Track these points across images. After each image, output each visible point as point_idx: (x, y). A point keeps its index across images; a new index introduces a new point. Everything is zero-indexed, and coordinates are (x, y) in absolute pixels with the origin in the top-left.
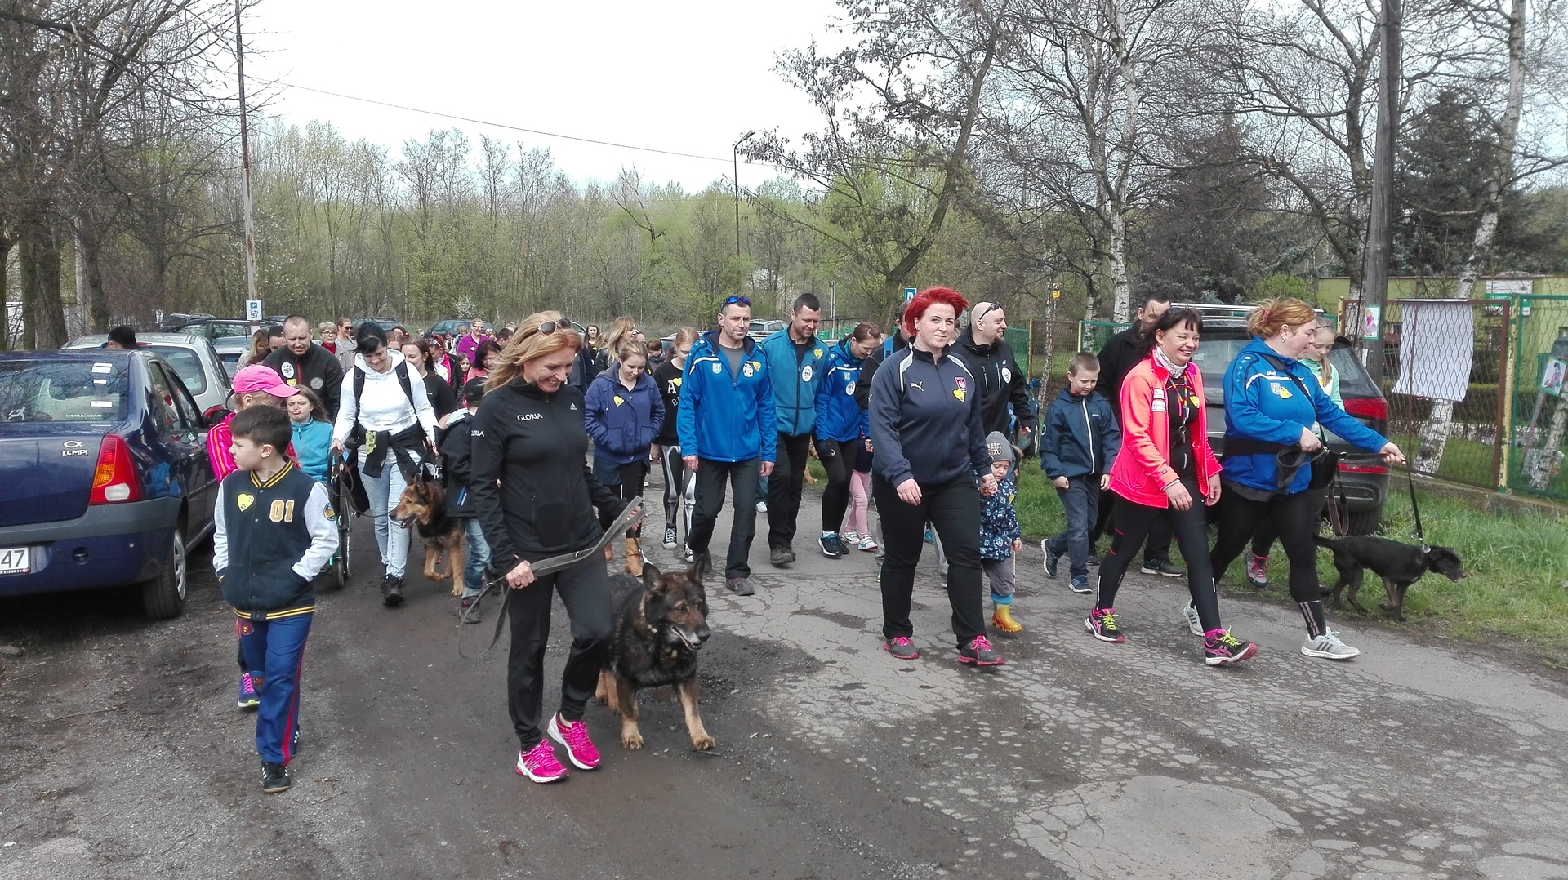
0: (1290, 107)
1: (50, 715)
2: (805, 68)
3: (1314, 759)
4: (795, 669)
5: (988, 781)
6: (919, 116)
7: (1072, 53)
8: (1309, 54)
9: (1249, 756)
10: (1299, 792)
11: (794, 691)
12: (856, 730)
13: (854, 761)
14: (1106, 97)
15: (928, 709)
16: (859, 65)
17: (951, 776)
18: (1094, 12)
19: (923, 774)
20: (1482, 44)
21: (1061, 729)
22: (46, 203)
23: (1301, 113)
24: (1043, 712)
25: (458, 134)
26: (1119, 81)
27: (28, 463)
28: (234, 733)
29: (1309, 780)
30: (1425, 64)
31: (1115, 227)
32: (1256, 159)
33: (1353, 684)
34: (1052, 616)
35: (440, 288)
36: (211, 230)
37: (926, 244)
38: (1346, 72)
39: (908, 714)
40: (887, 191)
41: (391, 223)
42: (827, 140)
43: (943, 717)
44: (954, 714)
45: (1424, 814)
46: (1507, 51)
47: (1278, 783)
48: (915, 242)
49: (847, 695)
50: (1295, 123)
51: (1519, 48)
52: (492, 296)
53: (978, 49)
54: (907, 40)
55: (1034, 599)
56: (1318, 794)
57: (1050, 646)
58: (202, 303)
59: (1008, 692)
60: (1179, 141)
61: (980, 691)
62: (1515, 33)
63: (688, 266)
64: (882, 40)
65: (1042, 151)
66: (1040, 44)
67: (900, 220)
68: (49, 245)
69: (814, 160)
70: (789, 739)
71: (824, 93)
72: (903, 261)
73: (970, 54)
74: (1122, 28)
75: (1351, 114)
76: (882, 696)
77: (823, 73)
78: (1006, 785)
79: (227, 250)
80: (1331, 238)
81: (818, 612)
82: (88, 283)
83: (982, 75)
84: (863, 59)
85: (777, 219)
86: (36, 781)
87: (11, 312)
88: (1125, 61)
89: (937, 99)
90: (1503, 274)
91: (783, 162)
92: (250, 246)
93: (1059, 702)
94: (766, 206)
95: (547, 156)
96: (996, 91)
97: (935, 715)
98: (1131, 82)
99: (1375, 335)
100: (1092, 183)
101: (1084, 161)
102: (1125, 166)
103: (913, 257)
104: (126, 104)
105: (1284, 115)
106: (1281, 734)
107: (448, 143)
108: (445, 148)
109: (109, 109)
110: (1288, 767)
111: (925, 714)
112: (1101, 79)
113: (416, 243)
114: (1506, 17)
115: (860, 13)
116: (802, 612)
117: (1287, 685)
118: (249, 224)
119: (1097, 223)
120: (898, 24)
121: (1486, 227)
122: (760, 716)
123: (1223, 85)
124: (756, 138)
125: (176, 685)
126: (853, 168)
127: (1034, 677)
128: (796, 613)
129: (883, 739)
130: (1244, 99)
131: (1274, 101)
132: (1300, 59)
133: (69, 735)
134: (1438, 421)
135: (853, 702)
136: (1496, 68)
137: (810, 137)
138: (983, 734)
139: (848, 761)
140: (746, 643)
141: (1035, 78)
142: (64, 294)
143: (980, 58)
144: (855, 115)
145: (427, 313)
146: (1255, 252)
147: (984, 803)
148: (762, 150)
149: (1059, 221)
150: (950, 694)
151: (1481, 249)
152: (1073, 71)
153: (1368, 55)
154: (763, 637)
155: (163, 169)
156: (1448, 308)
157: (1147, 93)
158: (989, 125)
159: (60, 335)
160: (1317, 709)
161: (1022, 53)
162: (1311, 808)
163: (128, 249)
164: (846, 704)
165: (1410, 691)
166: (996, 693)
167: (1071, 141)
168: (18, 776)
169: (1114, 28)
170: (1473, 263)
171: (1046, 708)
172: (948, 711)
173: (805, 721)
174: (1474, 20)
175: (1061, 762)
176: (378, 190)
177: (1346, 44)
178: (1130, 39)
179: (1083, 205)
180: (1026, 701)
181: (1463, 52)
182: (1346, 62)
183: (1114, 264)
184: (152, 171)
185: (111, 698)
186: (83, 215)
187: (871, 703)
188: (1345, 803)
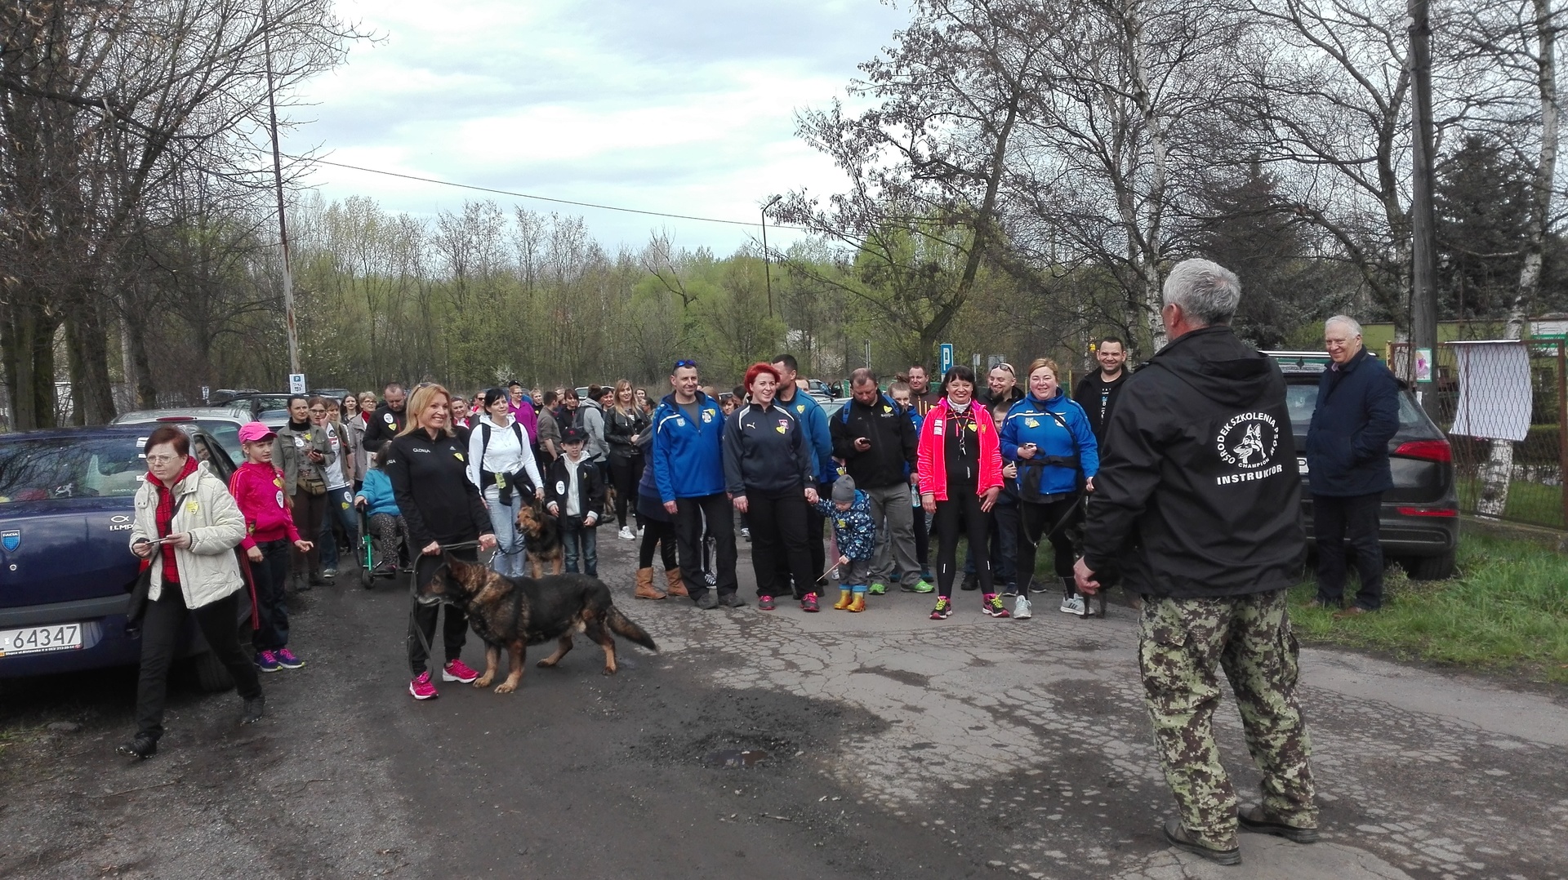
0: (1321, 154)
1: (109, 791)
2: (830, 131)
3: (1420, 812)
4: (860, 729)
5: (1075, 842)
6: (944, 175)
7: (1095, 108)
8: (1337, 101)
9: (1351, 811)
10: (1410, 846)
11: (860, 752)
12: (930, 792)
13: (931, 824)
14: (1132, 150)
15: (1002, 768)
16: (884, 127)
17: (1035, 839)
18: (1116, 68)
19: (1005, 836)
20: (1510, 88)
21: (1147, 786)
22: (89, 281)
23: (1332, 160)
24: (1125, 769)
25: (492, 207)
26: (1145, 134)
27: (78, 539)
28: (293, 805)
29: (1419, 834)
30: (1454, 109)
31: (1150, 278)
32: (1289, 208)
33: (1450, 732)
34: (1123, 670)
35: (479, 357)
36: (254, 307)
37: (958, 301)
38: (1374, 119)
39: (983, 774)
40: (919, 249)
41: (429, 295)
42: (855, 201)
43: (1020, 776)
44: (1032, 773)
45: (1548, 868)
46: (1538, 93)
47: (1386, 838)
48: (948, 298)
49: (917, 755)
50: (1327, 170)
51: (1550, 90)
52: (530, 364)
53: (1001, 108)
54: (929, 101)
55: (1102, 652)
56: (1431, 848)
57: (1125, 701)
58: (248, 379)
59: (1086, 749)
60: (1209, 192)
61: (1057, 749)
62: (1545, 75)
63: (721, 328)
64: (905, 102)
65: (1071, 205)
66: (1061, 100)
67: (932, 277)
68: (94, 323)
69: (843, 221)
70: (861, 802)
71: (849, 156)
72: (937, 317)
73: (992, 113)
74: (1145, 82)
75: (1383, 157)
76: (954, 756)
77: (847, 136)
78: (1095, 846)
79: (269, 326)
80: (1371, 283)
81: (879, 670)
82: (134, 362)
83: (1006, 132)
84: (886, 121)
85: (809, 279)
86: (97, 857)
87: (60, 392)
88: (1149, 114)
89: (962, 158)
90: (1547, 316)
91: (812, 224)
92: (291, 320)
93: (1141, 758)
94: (797, 268)
95: (580, 226)
96: (1020, 147)
97: (1011, 774)
98: (1156, 135)
99: (1428, 378)
100: (1124, 235)
101: (1114, 214)
102: (1155, 218)
103: (946, 313)
104: (165, 184)
105: (1314, 162)
106: (1380, 787)
107: (483, 216)
108: (480, 219)
109: (149, 189)
110: (1394, 821)
111: (1001, 774)
112: (1126, 133)
113: (454, 313)
114: (1536, 60)
115: (881, 76)
116: (862, 670)
117: (1380, 735)
118: (290, 299)
119: (1131, 275)
120: (920, 86)
121: (1530, 268)
122: (827, 779)
123: (1252, 135)
124: (784, 200)
125: (233, 758)
126: (882, 228)
127: (1112, 733)
128: (856, 671)
129: (959, 801)
130: (1272, 148)
131: (1302, 149)
132: (1326, 107)
133: (129, 810)
134: (1500, 463)
135: (924, 763)
136: (1529, 111)
137: (838, 199)
138: (1065, 794)
139: (925, 824)
140: (807, 703)
141: (1060, 135)
142: (112, 372)
143: (1003, 116)
144: (881, 175)
145: (468, 382)
146: (1291, 299)
147: (1073, 865)
148: (790, 212)
149: (1091, 275)
150: (1024, 752)
151: (1527, 289)
152: (1098, 125)
153: (1396, 101)
154: (824, 696)
155: (203, 246)
156: (1500, 348)
157: (1175, 146)
158: (1015, 182)
159: (109, 411)
160: (1415, 760)
161: (1044, 109)
162: (1425, 864)
163: (173, 327)
164: (917, 765)
165: (1512, 738)
166: (1073, 750)
167: (1101, 197)
168: (78, 853)
169: (1136, 83)
170: (1521, 303)
171: (1129, 766)
172: (1025, 770)
173: (876, 782)
174: (1502, 63)
175: (1152, 821)
176: (415, 263)
177: (1373, 92)
178: (1153, 93)
179: (1115, 257)
180: (1106, 759)
181: (1492, 96)
182: (1374, 108)
183: (1150, 315)
184: (193, 249)
185: (168, 772)
186: (128, 296)
187: (943, 763)
188: (1462, 858)
